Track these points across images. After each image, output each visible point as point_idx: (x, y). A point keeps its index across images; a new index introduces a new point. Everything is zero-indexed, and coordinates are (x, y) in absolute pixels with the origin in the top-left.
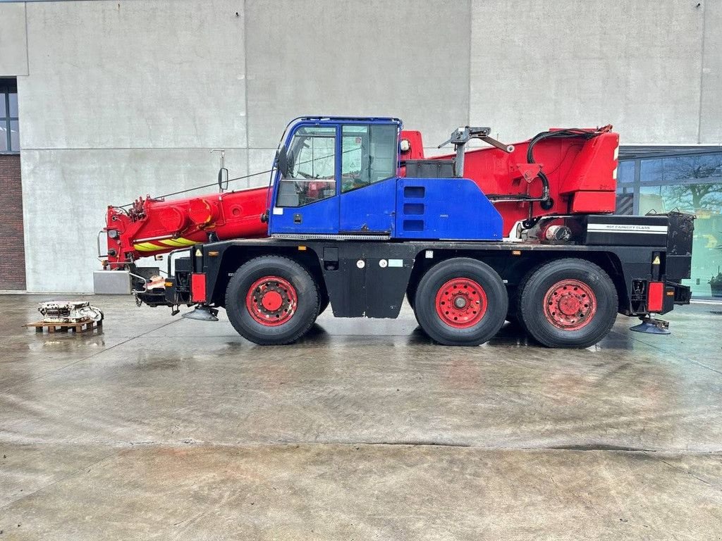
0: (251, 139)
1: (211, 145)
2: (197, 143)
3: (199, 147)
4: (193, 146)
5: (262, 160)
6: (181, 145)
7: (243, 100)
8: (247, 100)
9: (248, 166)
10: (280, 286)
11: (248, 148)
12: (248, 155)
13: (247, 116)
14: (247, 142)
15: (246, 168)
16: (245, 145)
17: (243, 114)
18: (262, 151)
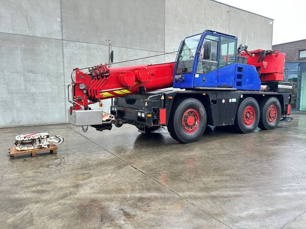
0: (64, 35)
1: (39, 35)
2: (29, 33)
3: (30, 35)
4: (26, 34)
5: (71, 47)
6: (18, 33)
7: (59, 11)
8: (61, 12)
9: (63, 50)
10: (193, 113)
11: (63, 40)
12: (63, 44)
13: (62, 21)
14: (62, 36)
15: (62, 51)
16: (60, 38)
17: (59, 20)
18: (71, 42)
